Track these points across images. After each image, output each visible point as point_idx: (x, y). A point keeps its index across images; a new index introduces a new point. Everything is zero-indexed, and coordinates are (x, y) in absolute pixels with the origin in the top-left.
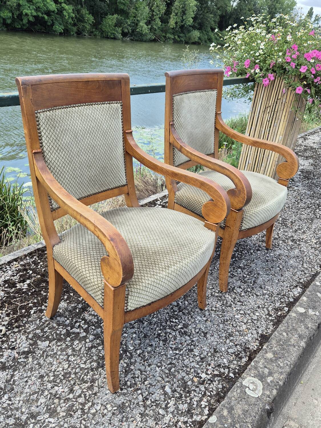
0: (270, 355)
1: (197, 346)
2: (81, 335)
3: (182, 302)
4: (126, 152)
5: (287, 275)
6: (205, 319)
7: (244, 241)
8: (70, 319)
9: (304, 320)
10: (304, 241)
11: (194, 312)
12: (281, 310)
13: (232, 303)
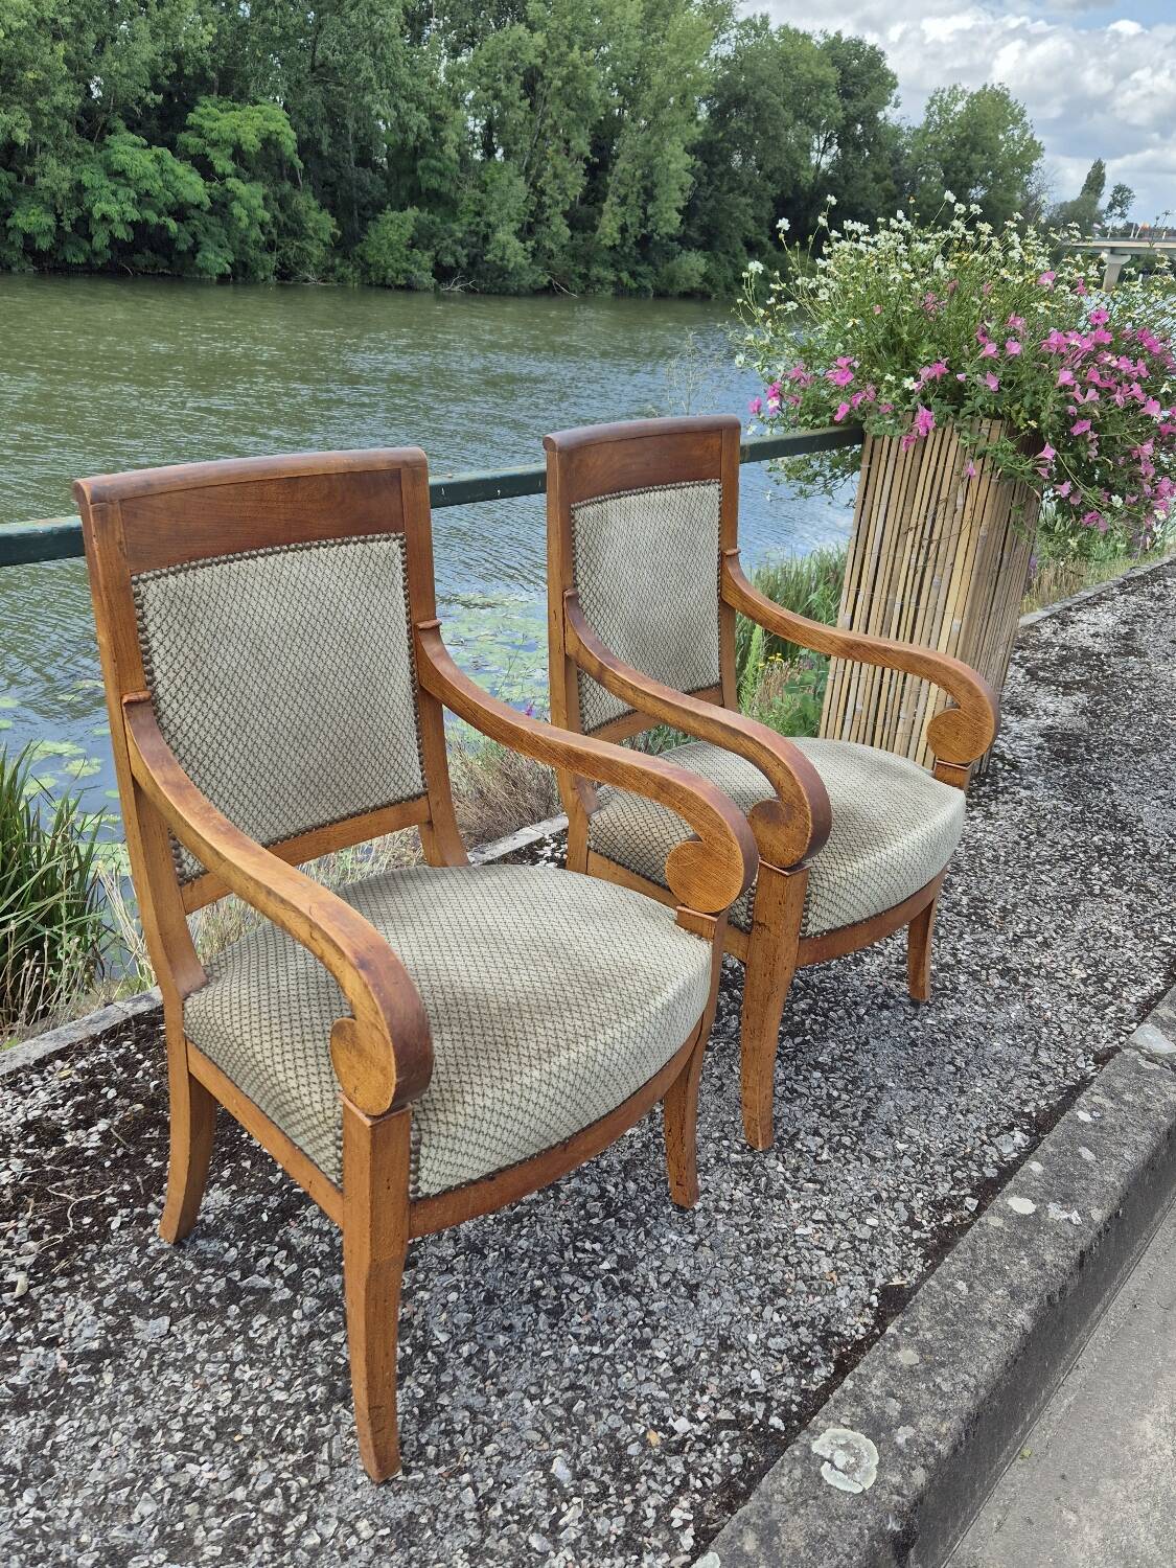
0: (907, 1357)
1: (665, 1328)
2: (276, 1298)
3: (616, 1186)
4: (422, 688)
5: (978, 1090)
6: (691, 1239)
7: (836, 978)
8: (241, 1244)
9: (1031, 1240)
10: (1043, 972)
11: (656, 1218)
12: (954, 1208)
13: (787, 1187)
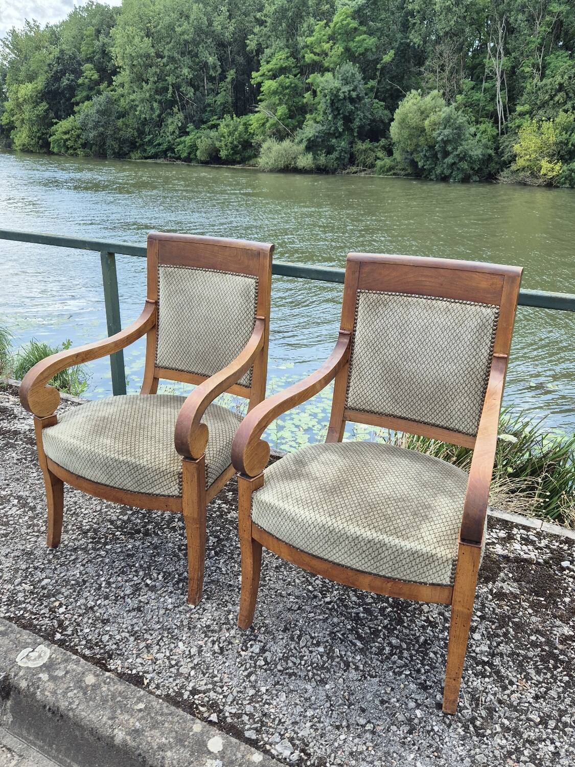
0: (90, 679)
9: (184, 746)
12: (211, 712)
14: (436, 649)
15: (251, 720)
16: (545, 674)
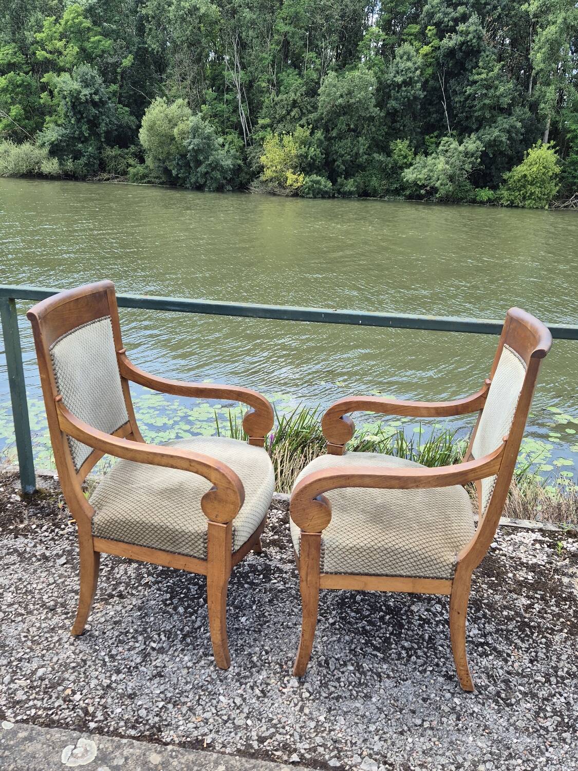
0: (155, 758)
1: (131, 675)
6: (190, 664)
11: (194, 649)
14: (441, 642)
15: (327, 750)
16: (528, 641)
